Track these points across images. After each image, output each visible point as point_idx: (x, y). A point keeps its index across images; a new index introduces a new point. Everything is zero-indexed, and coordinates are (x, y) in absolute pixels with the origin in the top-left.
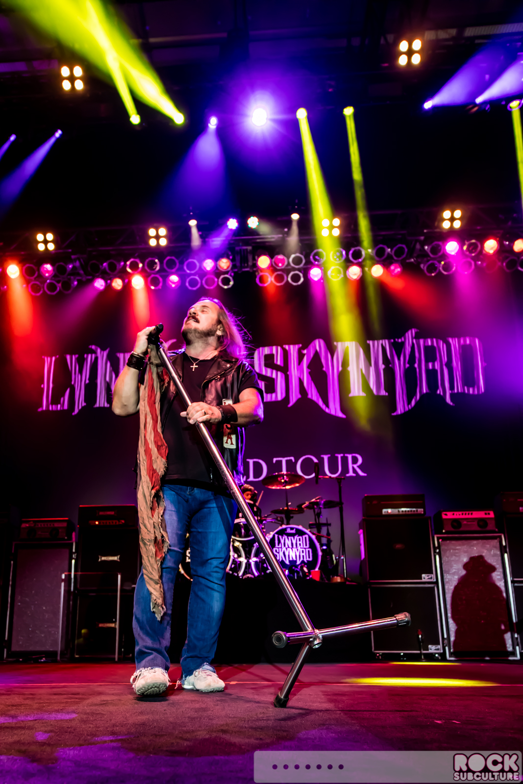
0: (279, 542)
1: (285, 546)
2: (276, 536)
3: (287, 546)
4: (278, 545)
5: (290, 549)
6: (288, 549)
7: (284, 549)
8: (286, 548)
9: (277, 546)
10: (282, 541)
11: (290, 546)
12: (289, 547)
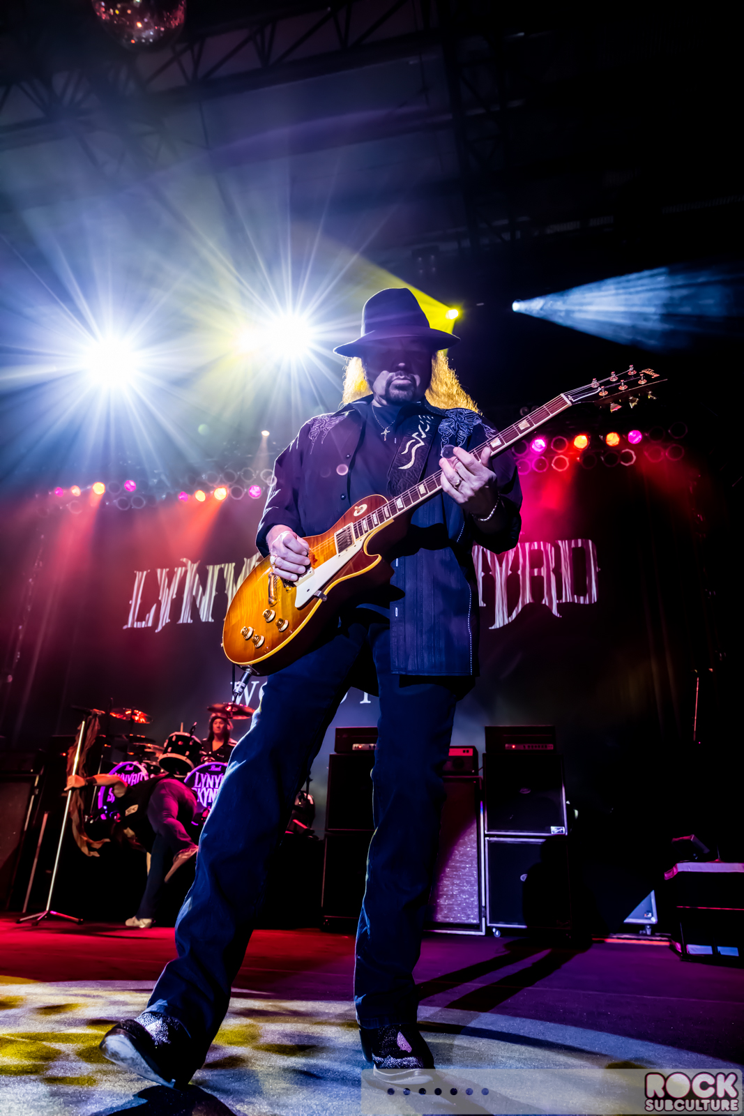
0: (200, 781)
1: (205, 785)
2: (198, 774)
3: (207, 786)
4: (198, 785)
5: (211, 790)
6: (209, 789)
7: (204, 789)
8: (207, 789)
9: (196, 786)
10: (203, 781)
11: (212, 786)
12: (210, 787)
